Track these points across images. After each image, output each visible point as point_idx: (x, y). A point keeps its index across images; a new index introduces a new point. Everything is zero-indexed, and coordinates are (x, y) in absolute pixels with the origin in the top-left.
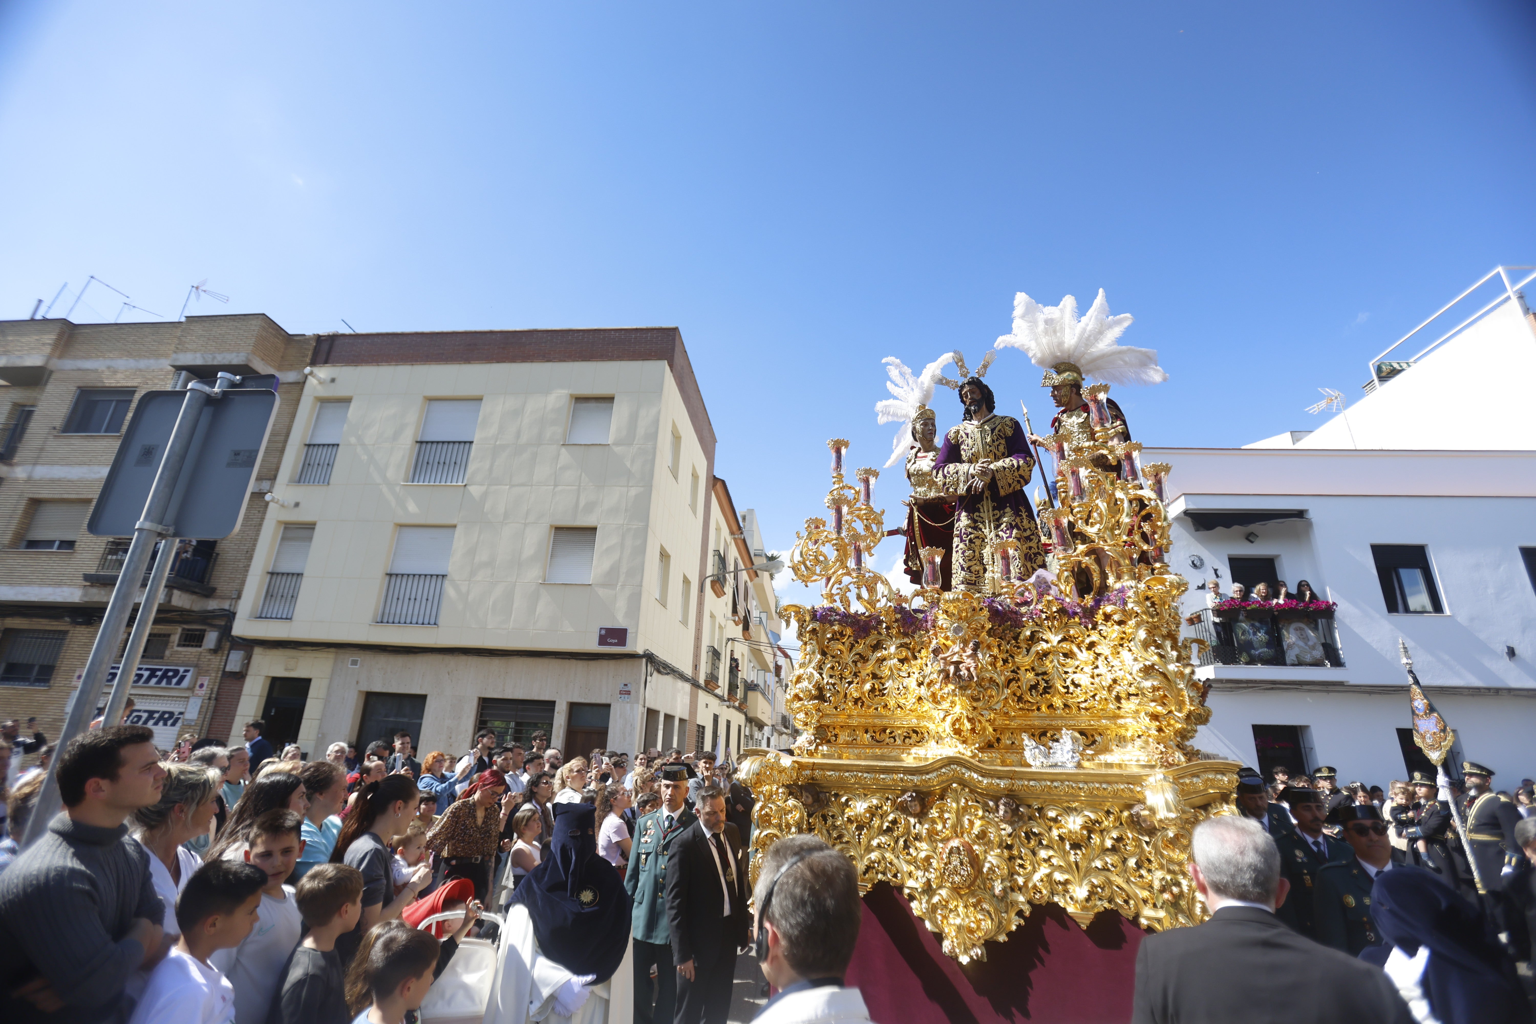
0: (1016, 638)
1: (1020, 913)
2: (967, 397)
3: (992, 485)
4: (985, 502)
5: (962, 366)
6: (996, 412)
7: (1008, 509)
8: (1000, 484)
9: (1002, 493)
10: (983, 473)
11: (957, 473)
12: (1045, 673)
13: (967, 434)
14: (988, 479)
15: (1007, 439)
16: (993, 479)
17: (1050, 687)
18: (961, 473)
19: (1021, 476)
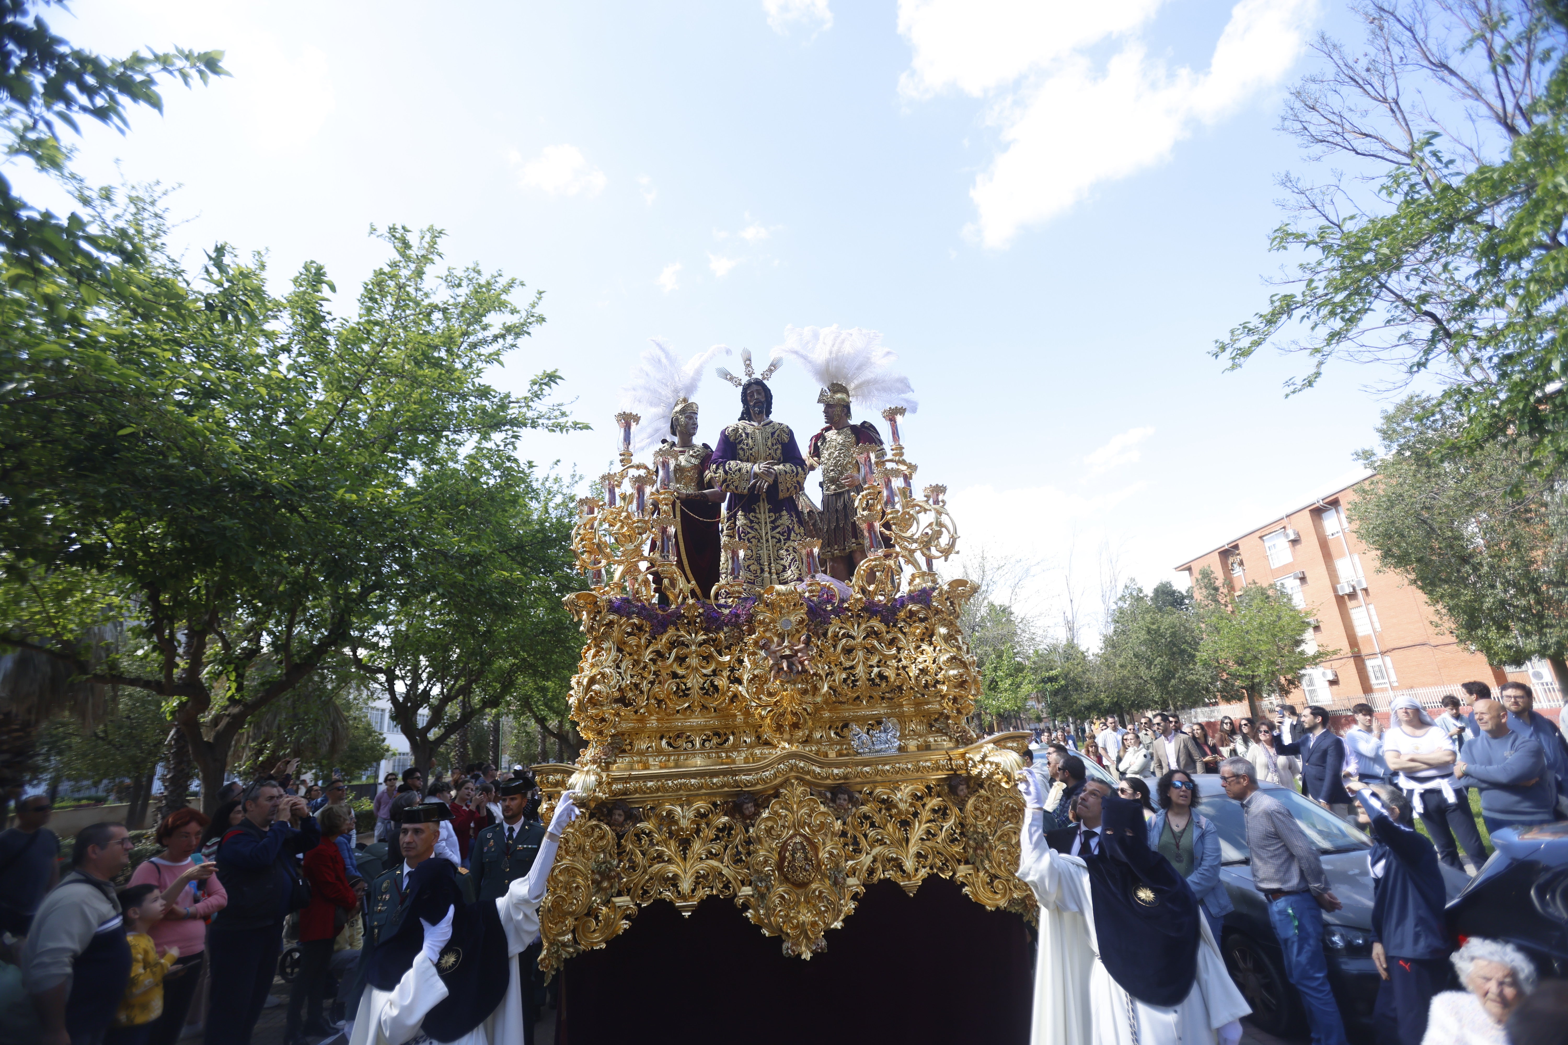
0: (825, 634)
1: (855, 897)
2: (752, 396)
3: (774, 487)
4: (761, 504)
5: (748, 366)
6: (772, 417)
7: (784, 513)
8: (781, 487)
9: (782, 496)
10: (767, 473)
11: (740, 470)
12: (852, 667)
13: (747, 434)
14: (771, 480)
15: (784, 445)
16: (776, 481)
17: (857, 681)
18: (744, 471)
19: (798, 482)
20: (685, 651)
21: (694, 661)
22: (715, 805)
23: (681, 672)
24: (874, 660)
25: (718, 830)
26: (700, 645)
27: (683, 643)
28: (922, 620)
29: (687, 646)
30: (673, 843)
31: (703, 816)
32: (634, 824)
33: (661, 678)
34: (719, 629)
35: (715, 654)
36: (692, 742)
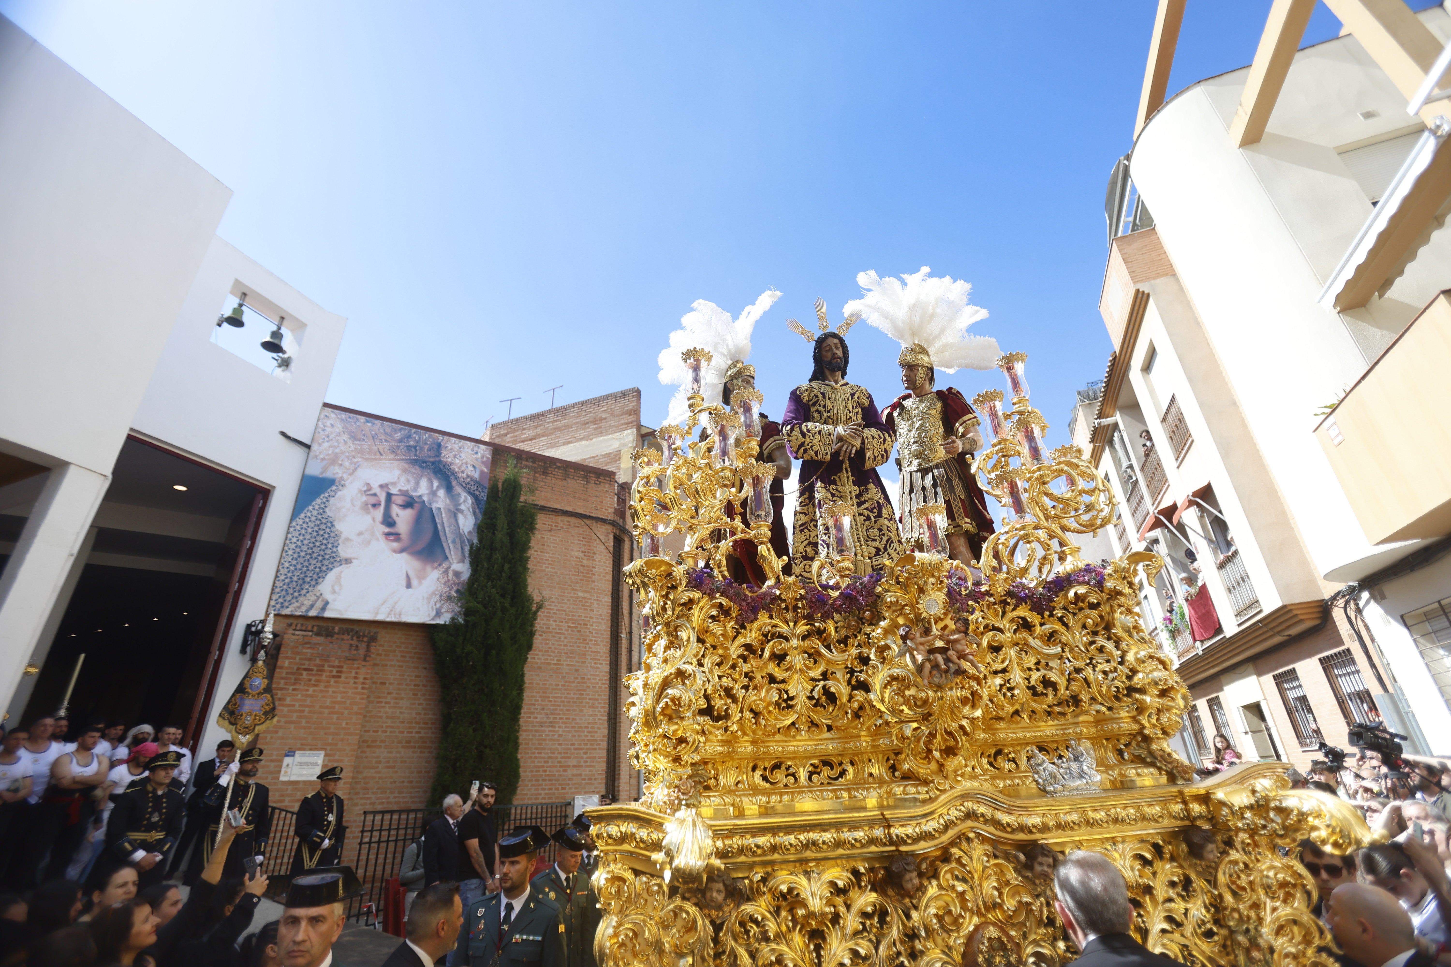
2: (829, 350)
4: (844, 473)
7: (871, 486)
8: (868, 454)
9: (867, 465)
11: (817, 433)
13: (823, 395)
15: (862, 410)
16: (862, 447)
18: (822, 434)
19: (886, 451)
20: (785, 645)
21: (797, 660)
22: (855, 872)
23: (779, 673)
24: (1030, 661)
25: (865, 915)
26: (804, 638)
27: (780, 636)
28: (1093, 606)
29: (787, 639)
30: (798, 939)
31: (838, 891)
32: (738, 905)
33: (756, 681)
34: (826, 617)
35: (823, 650)
36: (793, 775)
